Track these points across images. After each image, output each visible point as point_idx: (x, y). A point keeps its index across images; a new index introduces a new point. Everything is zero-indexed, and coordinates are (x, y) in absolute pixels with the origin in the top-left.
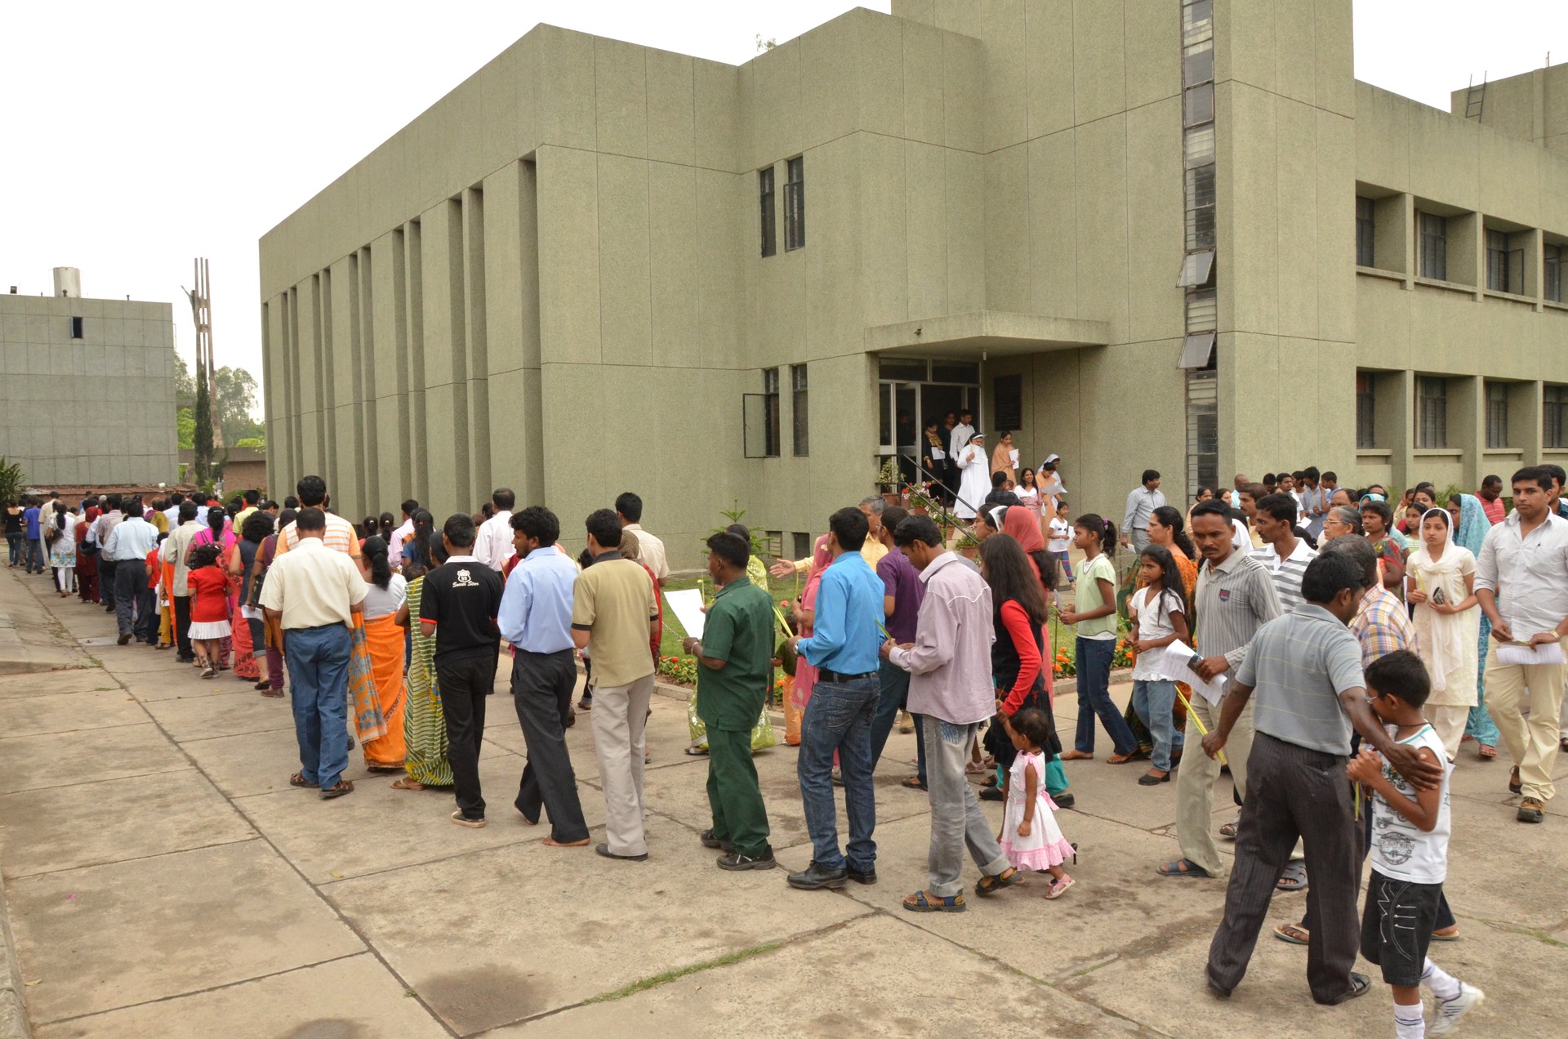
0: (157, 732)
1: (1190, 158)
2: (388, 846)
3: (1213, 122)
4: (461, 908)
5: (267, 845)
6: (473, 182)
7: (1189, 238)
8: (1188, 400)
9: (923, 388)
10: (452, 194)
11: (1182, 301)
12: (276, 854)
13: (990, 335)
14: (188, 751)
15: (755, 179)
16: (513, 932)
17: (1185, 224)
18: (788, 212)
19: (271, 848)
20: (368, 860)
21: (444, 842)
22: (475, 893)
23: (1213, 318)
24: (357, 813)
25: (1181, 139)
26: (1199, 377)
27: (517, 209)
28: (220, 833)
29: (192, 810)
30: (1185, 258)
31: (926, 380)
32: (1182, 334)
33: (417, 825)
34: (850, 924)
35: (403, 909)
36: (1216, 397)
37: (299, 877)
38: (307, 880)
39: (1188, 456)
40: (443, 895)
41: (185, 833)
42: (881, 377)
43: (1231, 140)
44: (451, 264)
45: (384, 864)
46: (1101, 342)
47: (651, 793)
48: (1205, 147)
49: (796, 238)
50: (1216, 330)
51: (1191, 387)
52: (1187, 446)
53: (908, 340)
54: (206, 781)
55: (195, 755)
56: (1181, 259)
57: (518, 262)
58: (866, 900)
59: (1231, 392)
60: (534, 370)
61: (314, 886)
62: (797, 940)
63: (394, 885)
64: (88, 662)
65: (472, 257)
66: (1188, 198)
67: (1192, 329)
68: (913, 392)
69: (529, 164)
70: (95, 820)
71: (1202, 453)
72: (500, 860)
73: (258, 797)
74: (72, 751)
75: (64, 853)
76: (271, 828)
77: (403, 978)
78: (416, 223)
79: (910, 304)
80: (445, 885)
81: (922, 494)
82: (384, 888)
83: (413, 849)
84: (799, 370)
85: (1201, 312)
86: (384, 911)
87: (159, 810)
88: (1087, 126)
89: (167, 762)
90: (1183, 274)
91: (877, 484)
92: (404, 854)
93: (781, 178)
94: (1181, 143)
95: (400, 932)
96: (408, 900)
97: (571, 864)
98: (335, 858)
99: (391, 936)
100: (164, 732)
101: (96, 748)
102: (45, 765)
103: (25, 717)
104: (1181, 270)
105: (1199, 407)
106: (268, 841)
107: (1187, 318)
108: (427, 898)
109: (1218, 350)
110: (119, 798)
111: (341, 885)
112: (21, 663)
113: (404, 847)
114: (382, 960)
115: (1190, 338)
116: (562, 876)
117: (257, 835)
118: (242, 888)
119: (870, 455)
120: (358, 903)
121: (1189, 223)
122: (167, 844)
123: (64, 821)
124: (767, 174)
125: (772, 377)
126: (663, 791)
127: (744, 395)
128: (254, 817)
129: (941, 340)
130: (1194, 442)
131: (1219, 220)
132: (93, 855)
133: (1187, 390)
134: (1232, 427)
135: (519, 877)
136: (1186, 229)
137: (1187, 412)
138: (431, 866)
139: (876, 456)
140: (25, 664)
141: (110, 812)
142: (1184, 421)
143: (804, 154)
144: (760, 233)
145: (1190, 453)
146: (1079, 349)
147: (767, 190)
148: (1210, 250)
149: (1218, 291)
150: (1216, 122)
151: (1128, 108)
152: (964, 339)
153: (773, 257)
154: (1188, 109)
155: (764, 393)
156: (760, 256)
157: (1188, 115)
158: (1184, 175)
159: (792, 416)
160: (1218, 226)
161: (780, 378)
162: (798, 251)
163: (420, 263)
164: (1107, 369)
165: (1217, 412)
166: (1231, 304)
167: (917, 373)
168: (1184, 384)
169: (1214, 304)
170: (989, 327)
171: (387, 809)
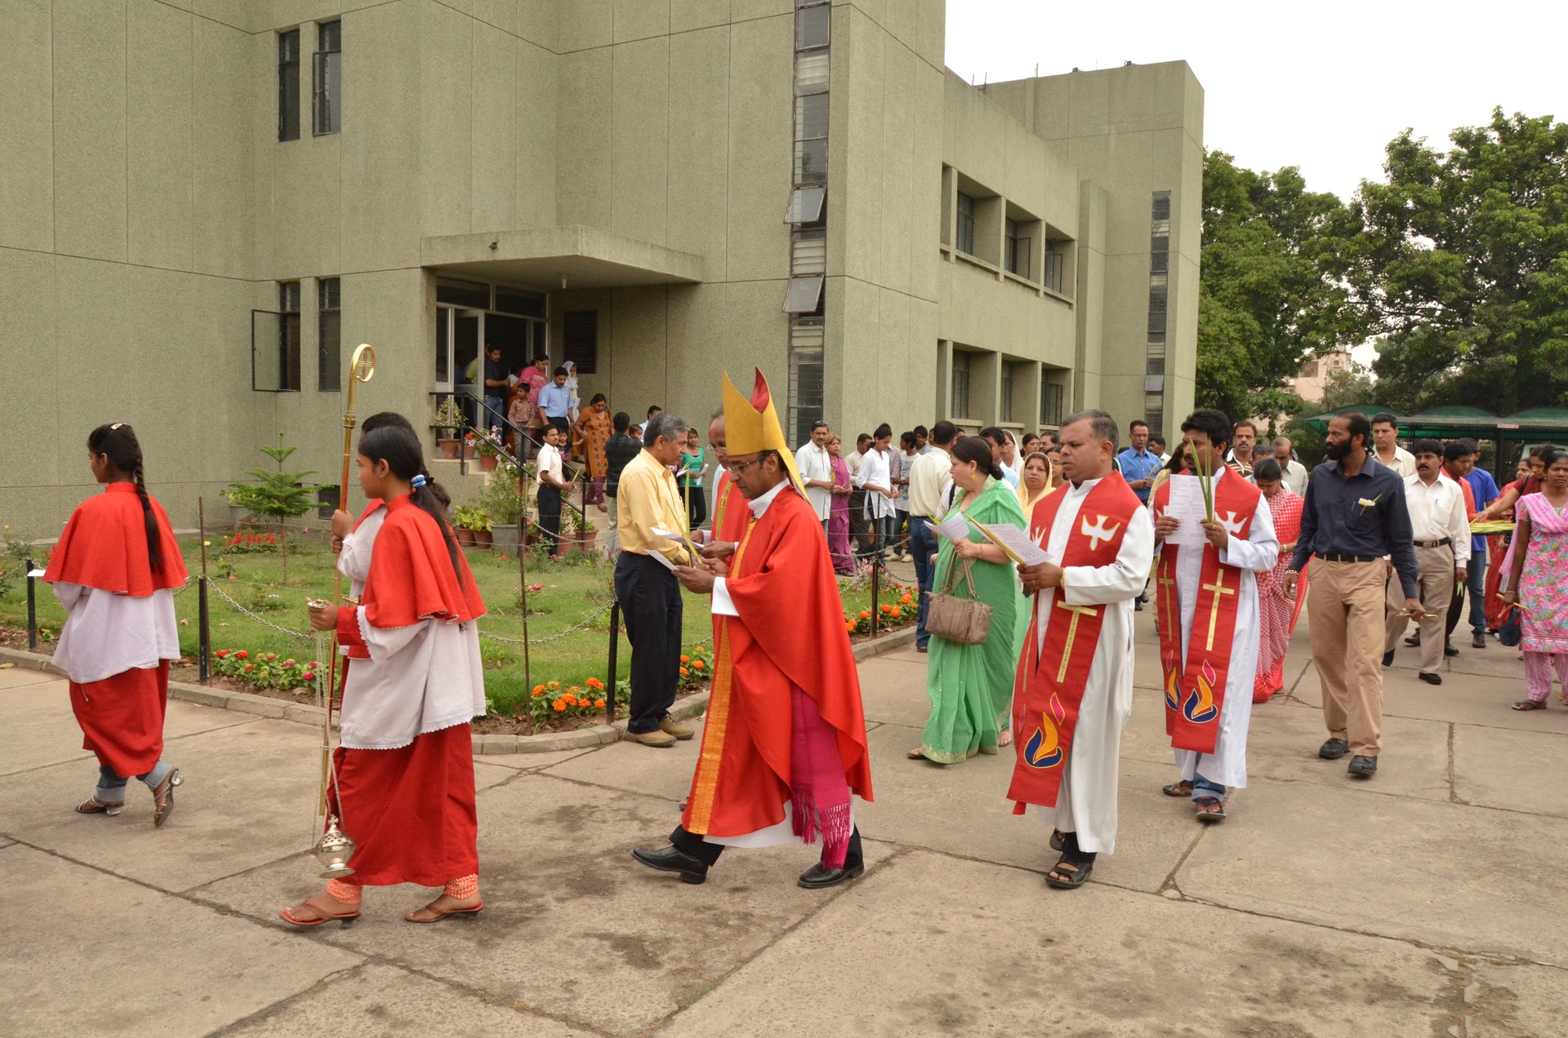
3: (828, 47)
7: (797, 171)
8: (791, 348)
9: (488, 317)
11: (788, 239)
13: (585, 255)
15: (272, 41)
17: (794, 155)
18: (318, 87)
23: (822, 260)
25: (792, 61)
26: (806, 324)
30: (792, 193)
31: (488, 308)
32: (787, 275)
36: (822, 346)
39: (789, 409)
42: (439, 299)
43: (848, 68)
46: (695, 278)
48: (818, 74)
49: (328, 122)
50: (824, 273)
51: (794, 334)
52: (789, 398)
53: (479, 255)
56: (788, 193)
59: (839, 340)
66: (797, 127)
67: (797, 270)
68: (475, 320)
71: (804, 406)
79: (474, 215)
81: (493, 441)
84: (329, 287)
85: (808, 254)
88: (685, 35)
90: (790, 209)
91: (431, 427)
93: (308, 44)
94: (792, 66)
104: (790, 203)
105: (801, 356)
107: (792, 259)
109: (827, 295)
115: (795, 280)
119: (424, 392)
121: (797, 155)
124: (289, 38)
125: (288, 291)
127: (253, 311)
129: (523, 258)
130: (794, 393)
131: (831, 152)
133: (790, 337)
134: (839, 380)
136: (794, 161)
137: (789, 361)
139: (431, 394)
142: (786, 370)
143: (343, 17)
144: (277, 111)
145: (791, 405)
146: (667, 285)
147: (288, 58)
148: (820, 186)
149: (828, 231)
150: (832, 47)
151: (733, 21)
152: (552, 258)
153: (295, 142)
154: (801, 30)
155: (279, 311)
156: (277, 140)
157: (801, 37)
158: (794, 102)
159: (318, 341)
160: (830, 161)
161: (302, 294)
162: (331, 137)
164: (699, 309)
165: (823, 362)
166: (842, 246)
167: (479, 300)
168: (787, 330)
169: (822, 244)
170: (584, 246)
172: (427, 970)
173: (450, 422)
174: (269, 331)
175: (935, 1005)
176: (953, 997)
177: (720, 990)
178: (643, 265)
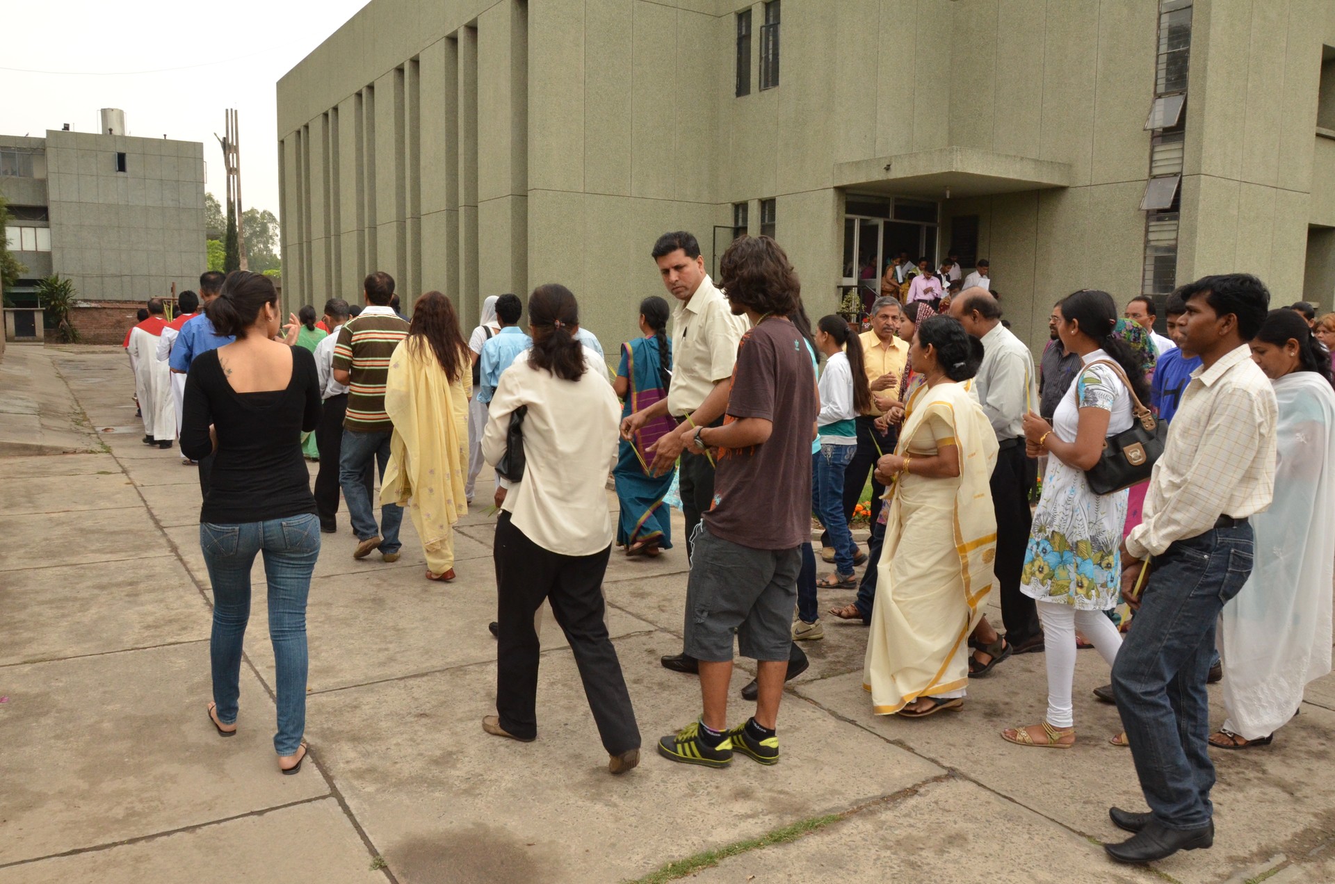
0: (146, 516)
1: (1165, 2)
2: (365, 654)
4: (444, 739)
6: (468, 20)
7: (1159, 82)
8: (1147, 242)
9: (886, 224)
10: (448, 32)
11: (1149, 144)
13: (960, 171)
14: (171, 537)
15: (733, 20)
16: (507, 777)
17: (1157, 68)
18: (763, 52)
20: (341, 670)
21: (427, 653)
22: (461, 720)
23: (1180, 161)
24: (336, 612)
26: (1159, 219)
27: (509, 43)
28: (184, 629)
29: (161, 601)
31: (888, 217)
32: (1146, 176)
33: (398, 630)
34: (922, 790)
35: (377, 737)
36: (1176, 239)
37: (262, 688)
40: (424, 720)
41: (148, 627)
42: (848, 211)
44: (447, 99)
45: (359, 677)
46: (1063, 184)
47: (652, 605)
49: (770, 79)
50: (1181, 173)
51: (1151, 229)
52: (1143, 286)
53: (877, 175)
54: (183, 569)
55: (177, 541)
56: (1150, 102)
57: (509, 94)
58: (932, 755)
59: (1192, 233)
60: (521, 196)
62: (862, 809)
63: (368, 704)
64: (97, 448)
65: (466, 92)
66: (1161, 42)
67: (1156, 172)
68: (876, 227)
70: (57, 607)
74: (58, 531)
75: (14, 644)
77: (371, 838)
78: (415, 62)
79: (877, 142)
80: (426, 708)
82: (356, 707)
83: (392, 659)
84: (768, 206)
85: (1167, 156)
86: (355, 739)
87: (127, 599)
89: (149, 547)
90: (1151, 116)
92: (382, 664)
93: (758, 20)
95: (371, 770)
96: (383, 725)
97: (571, 688)
99: (360, 775)
100: (152, 516)
101: (82, 530)
102: (26, 545)
103: (22, 496)
104: (1150, 113)
105: (1157, 249)
107: (1152, 161)
108: (406, 723)
109: (1182, 193)
110: (89, 583)
112: (33, 446)
113: (382, 656)
114: (346, 809)
115: (1153, 180)
116: (562, 703)
118: (195, 698)
119: (833, 285)
121: (1160, 67)
122: (125, 639)
123: (25, 607)
124: (744, 17)
125: (741, 211)
126: (664, 603)
127: (715, 227)
129: (910, 176)
130: (1149, 282)
131: (1192, 62)
132: (42, 649)
133: (1147, 232)
134: (1191, 268)
136: (1157, 73)
137: (1145, 253)
138: (411, 682)
139: (839, 287)
140: (37, 446)
141: (75, 599)
142: (1142, 261)
144: (735, 74)
146: (1039, 190)
147: (744, 33)
148: (1181, 94)
149: (1187, 134)
152: (932, 175)
153: (747, 96)
155: (733, 226)
156: (735, 96)
158: (1159, 19)
160: (1191, 70)
161: (749, 212)
162: (772, 90)
163: (418, 99)
164: (1066, 210)
165: (1176, 253)
166: (1199, 148)
167: (880, 211)
168: (1144, 225)
169: (1181, 147)
170: (959, 163)
171: (367, 610)
173: (854, 308)
178: (1013, 175)
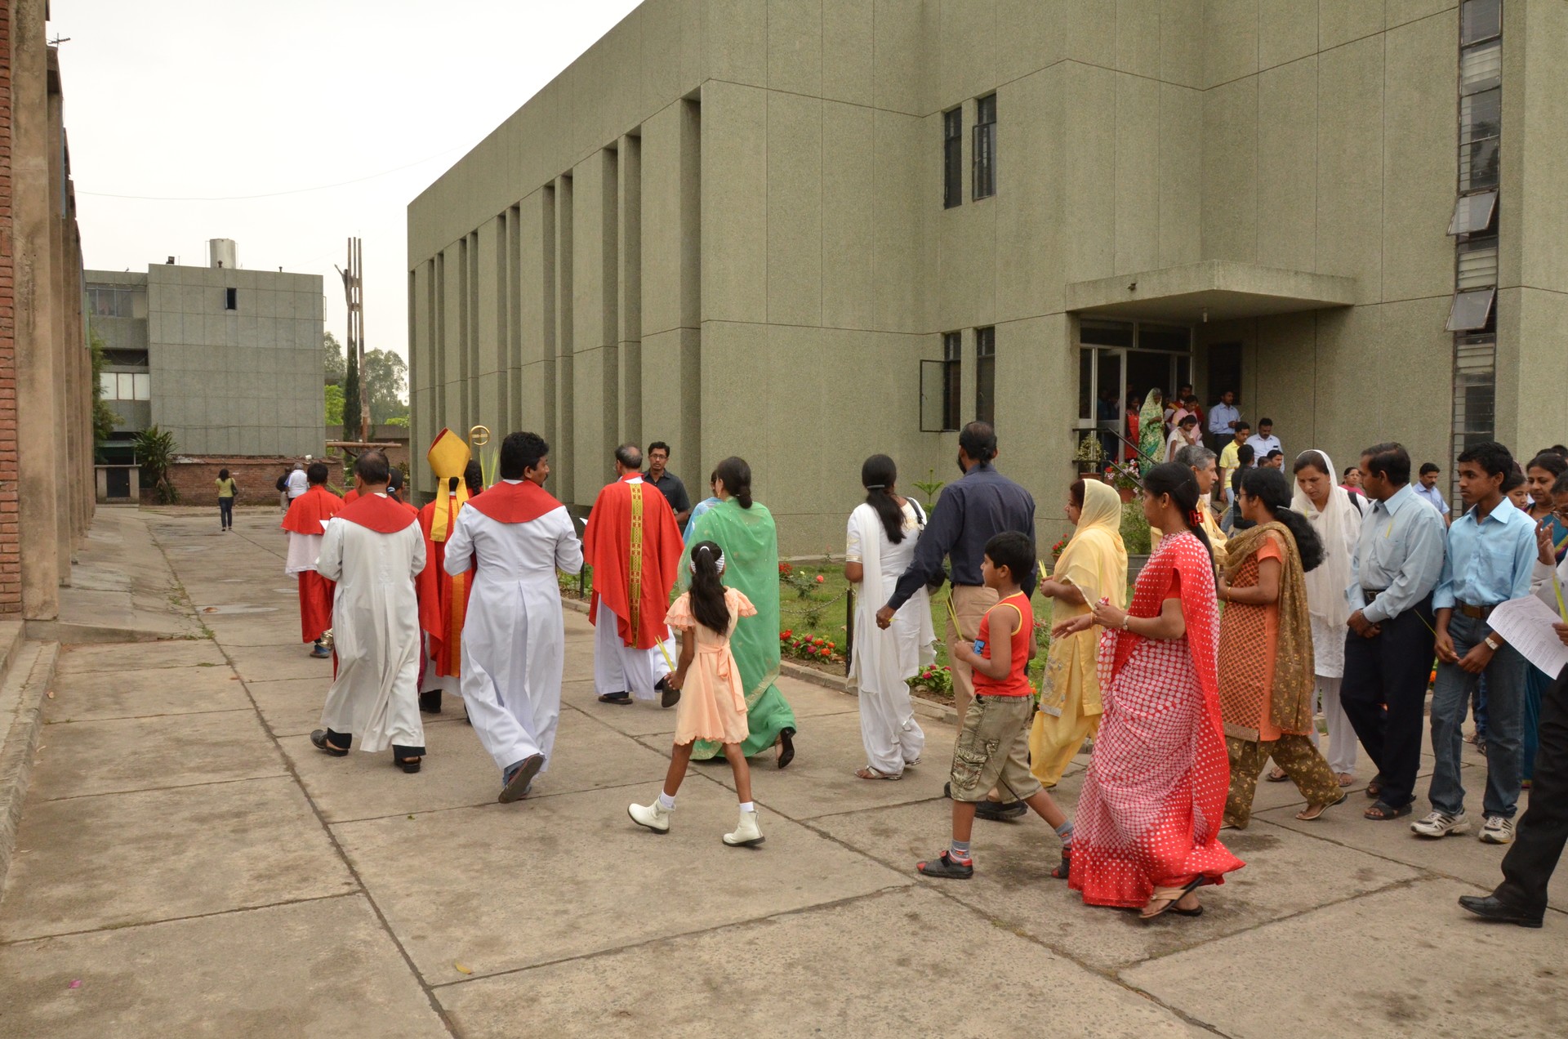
0: (255, 722)
1: (1467, 82)
2: (539, 919)
3: (1500, 38)
5: (367, 906)
6: (629, 128)
7: (1463, 177)
8: (1456, 370)
9: (1129, 354)
10: (607, 143)
11: (1453, 251)
12: (378, 922)
13: (1222, 289)
14: (286, 750)
15: (939, 120)
17: (1459, 161)
18: (976, 157)
19: (372, 911)
20: (509, 943)
21: (619, 917)
22: (674, 1022)
23: (1494, 272)
24: (496, 856)
25: (1456, 60)
26: (1470, 342)
27: (679, 153)
28: (305, 880)
29: (276, 839)
30: (1457, 202)
31: (1131, 346)
32: (1452, 290)
33: (577, 883)
36: (1493, 366)
37: (409, 970)
38: (419, 976)
39: (1453, 435)
40: (626, 1022)
41: (259, 877)
42: (1083, 341)
43: (1524, 57)
44: (605, 219)
45: (532, 953)
46: (1347, 302)
47: (901, 846)
48: (1487, 68)
49: (985, 186)
50: (1496, 285)
51: (1460, 354)
52: (1453, 423)
53: (1119, 296)
54: (301, 795)
55: (294, 756)
56: (1452, 201)
57: (678, 211)
59: (1514, 358)
60: (693, 330)
61: (428, 989)
63: (548, 995)
64: (198, 632)
65: (627, 211)
66: (1464, 130)
67: (1463, 285)
68: (1117, 358)
69: (693, 104)
70: (146, 848)
71: (1472, 432)
72: (706, 957)
73: (365, 824)
74: (149, 743)
75: (91, 901)
76: (376, 875)
78: (568, 178)
79: (1117, 258)
80: (627, 1002)
81: (1130, 474)
82: (533, 1000)
83: (573, 927)
84: (985, 335)
85: (1477, 267)
87: (232, 836)
88: (1335, 51)
89: (258, 764)
90: (1455, 219)
91: (1074, 462)
92: (562, 934)
93: (969, 119)
94: (1456, 65)
97: (816, 973)
98: (463, 935)
100: (263, 722)
101: (178, 740)
102: (111, 761)
103: (108, 695)
104: (1454, 214)
105: (1468, 378)
106: (370, 899)
107: (1457, 272)
108: (601, 1027)
109: (1499, 309)
110: (186, 814)
111: (469, 989)
112: (123, 631)
113: (561, 922)
115: (1461, 295)
116: (807, 996)
117: (356, 887)
118: (322, 984)
119: (1067, 428)
120: (495, 1030)
121: (1463, 159)
122: (230, 894)
123: (106, 847)
124: (953, 116)
125: (952, 342)
126: (916, 844)
127: (921, 361)
128: (354, 856)
129: (1160, 296)
130: (1461, 418)
131: (1504, 154)
132: (126, 908)
133: (1455, 357)
134: (1514, 401)
135: (740, 993)
136: (1459, 167)
137: (1454, 383)
138: (603, 962)
139: (1074, 430)
140: (127, 631)
141: (168, 837)
142: (1451, 393)
143: (998, 90)
144: (943, 182)
145: (1457, 431)
146: (1316, 310)
147: (952, 134)
148: (1491, 191)
149: (1501, 239)
150: (1504, 37)
151: (1388, 27)
152: (1189, 294)
153: (958, 208)
154: (1467, 24)
155: (943, 360)
156: (942, 208)
157: (1467, 32)
158: (1460, 104)
159: (975, 385)
160: (1502, 162)
161: (963, 343)
162: (987, 200)
163: (571, 219)
164: (1351, 332)
165: (1494, 382)
166: (1518, 255)
167: (1122, 339)
168: (1452, 350)
169: (1494, 254)
170: (1221, 280)
171: (536, 854)
172: (958, 897)
173: (1092, 456)
174: (934, 375)
175: (1391, 999)
176: (1414, 998)
177: (1191, 952)
178: (1285, 293)
